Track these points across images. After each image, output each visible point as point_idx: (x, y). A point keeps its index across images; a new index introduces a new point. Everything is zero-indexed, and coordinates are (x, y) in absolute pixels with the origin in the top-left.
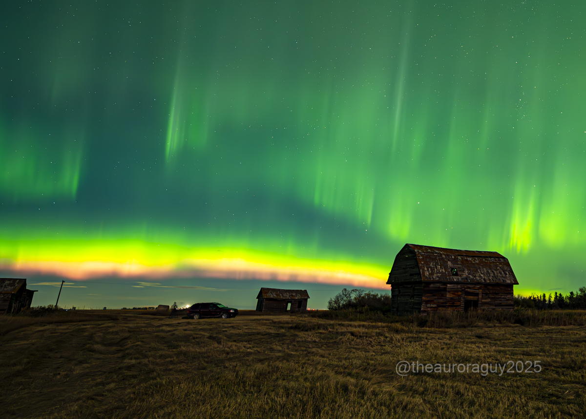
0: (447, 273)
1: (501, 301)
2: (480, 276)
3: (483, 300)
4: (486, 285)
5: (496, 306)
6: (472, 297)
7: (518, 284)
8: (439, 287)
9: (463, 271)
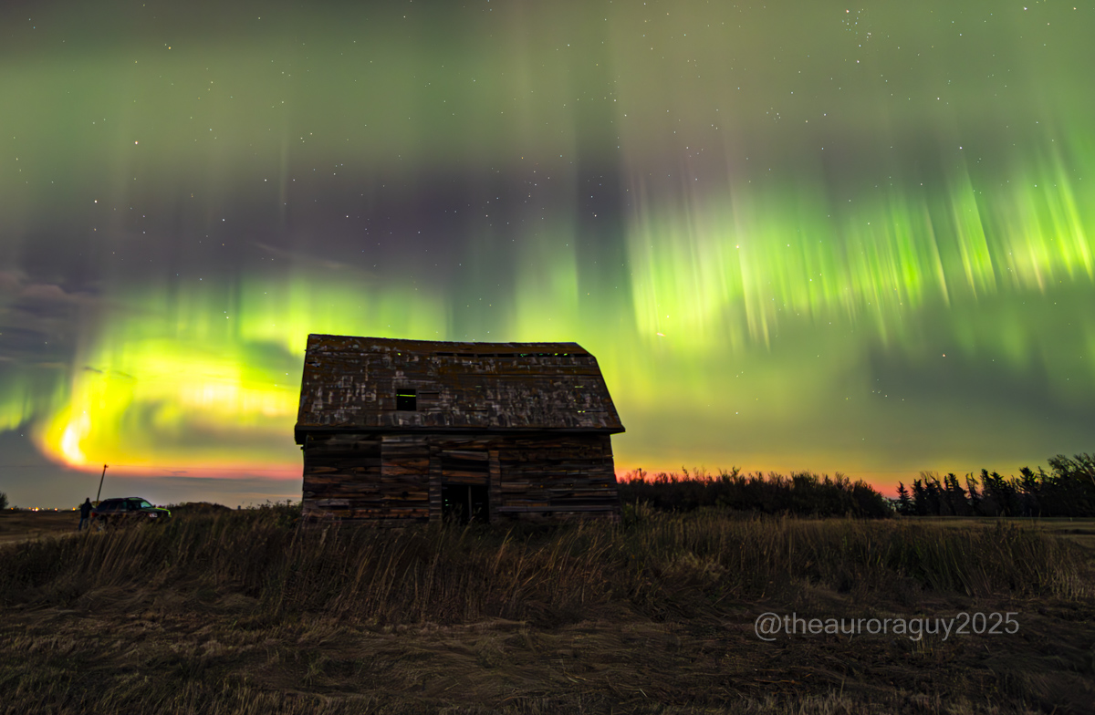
0: (381, 403)
1: (568, 485)
2: (489, 410)
3: (504, 485)
4: (512, 438)
5: (553, 503)
6: (468, 474)
7: (622, 430)
8: (356, 446)
9: (436, 395)
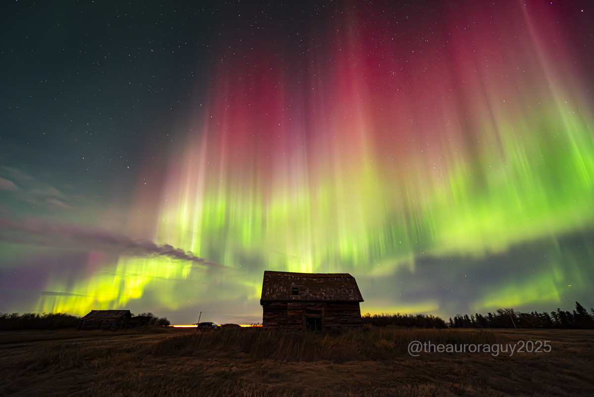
0: (287, 292)
1: (346, 318)
2: (321, 294)
3: (326, 318)
4: (328, 303)
5: (341, 324)
6: (315, 315)
7: (363, 301)
8: (280, 306)
9: (305, 290)
